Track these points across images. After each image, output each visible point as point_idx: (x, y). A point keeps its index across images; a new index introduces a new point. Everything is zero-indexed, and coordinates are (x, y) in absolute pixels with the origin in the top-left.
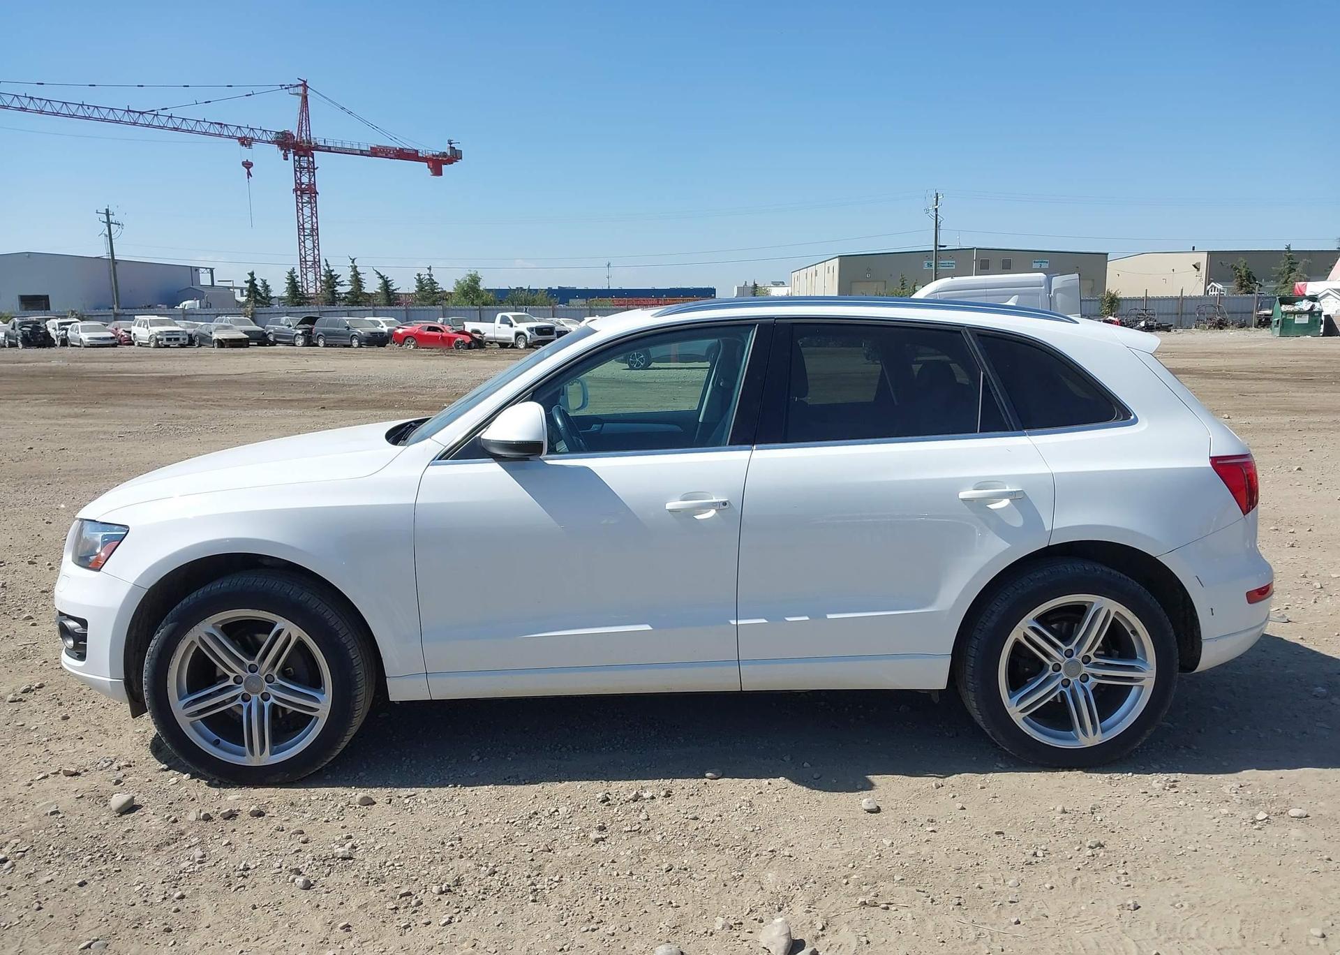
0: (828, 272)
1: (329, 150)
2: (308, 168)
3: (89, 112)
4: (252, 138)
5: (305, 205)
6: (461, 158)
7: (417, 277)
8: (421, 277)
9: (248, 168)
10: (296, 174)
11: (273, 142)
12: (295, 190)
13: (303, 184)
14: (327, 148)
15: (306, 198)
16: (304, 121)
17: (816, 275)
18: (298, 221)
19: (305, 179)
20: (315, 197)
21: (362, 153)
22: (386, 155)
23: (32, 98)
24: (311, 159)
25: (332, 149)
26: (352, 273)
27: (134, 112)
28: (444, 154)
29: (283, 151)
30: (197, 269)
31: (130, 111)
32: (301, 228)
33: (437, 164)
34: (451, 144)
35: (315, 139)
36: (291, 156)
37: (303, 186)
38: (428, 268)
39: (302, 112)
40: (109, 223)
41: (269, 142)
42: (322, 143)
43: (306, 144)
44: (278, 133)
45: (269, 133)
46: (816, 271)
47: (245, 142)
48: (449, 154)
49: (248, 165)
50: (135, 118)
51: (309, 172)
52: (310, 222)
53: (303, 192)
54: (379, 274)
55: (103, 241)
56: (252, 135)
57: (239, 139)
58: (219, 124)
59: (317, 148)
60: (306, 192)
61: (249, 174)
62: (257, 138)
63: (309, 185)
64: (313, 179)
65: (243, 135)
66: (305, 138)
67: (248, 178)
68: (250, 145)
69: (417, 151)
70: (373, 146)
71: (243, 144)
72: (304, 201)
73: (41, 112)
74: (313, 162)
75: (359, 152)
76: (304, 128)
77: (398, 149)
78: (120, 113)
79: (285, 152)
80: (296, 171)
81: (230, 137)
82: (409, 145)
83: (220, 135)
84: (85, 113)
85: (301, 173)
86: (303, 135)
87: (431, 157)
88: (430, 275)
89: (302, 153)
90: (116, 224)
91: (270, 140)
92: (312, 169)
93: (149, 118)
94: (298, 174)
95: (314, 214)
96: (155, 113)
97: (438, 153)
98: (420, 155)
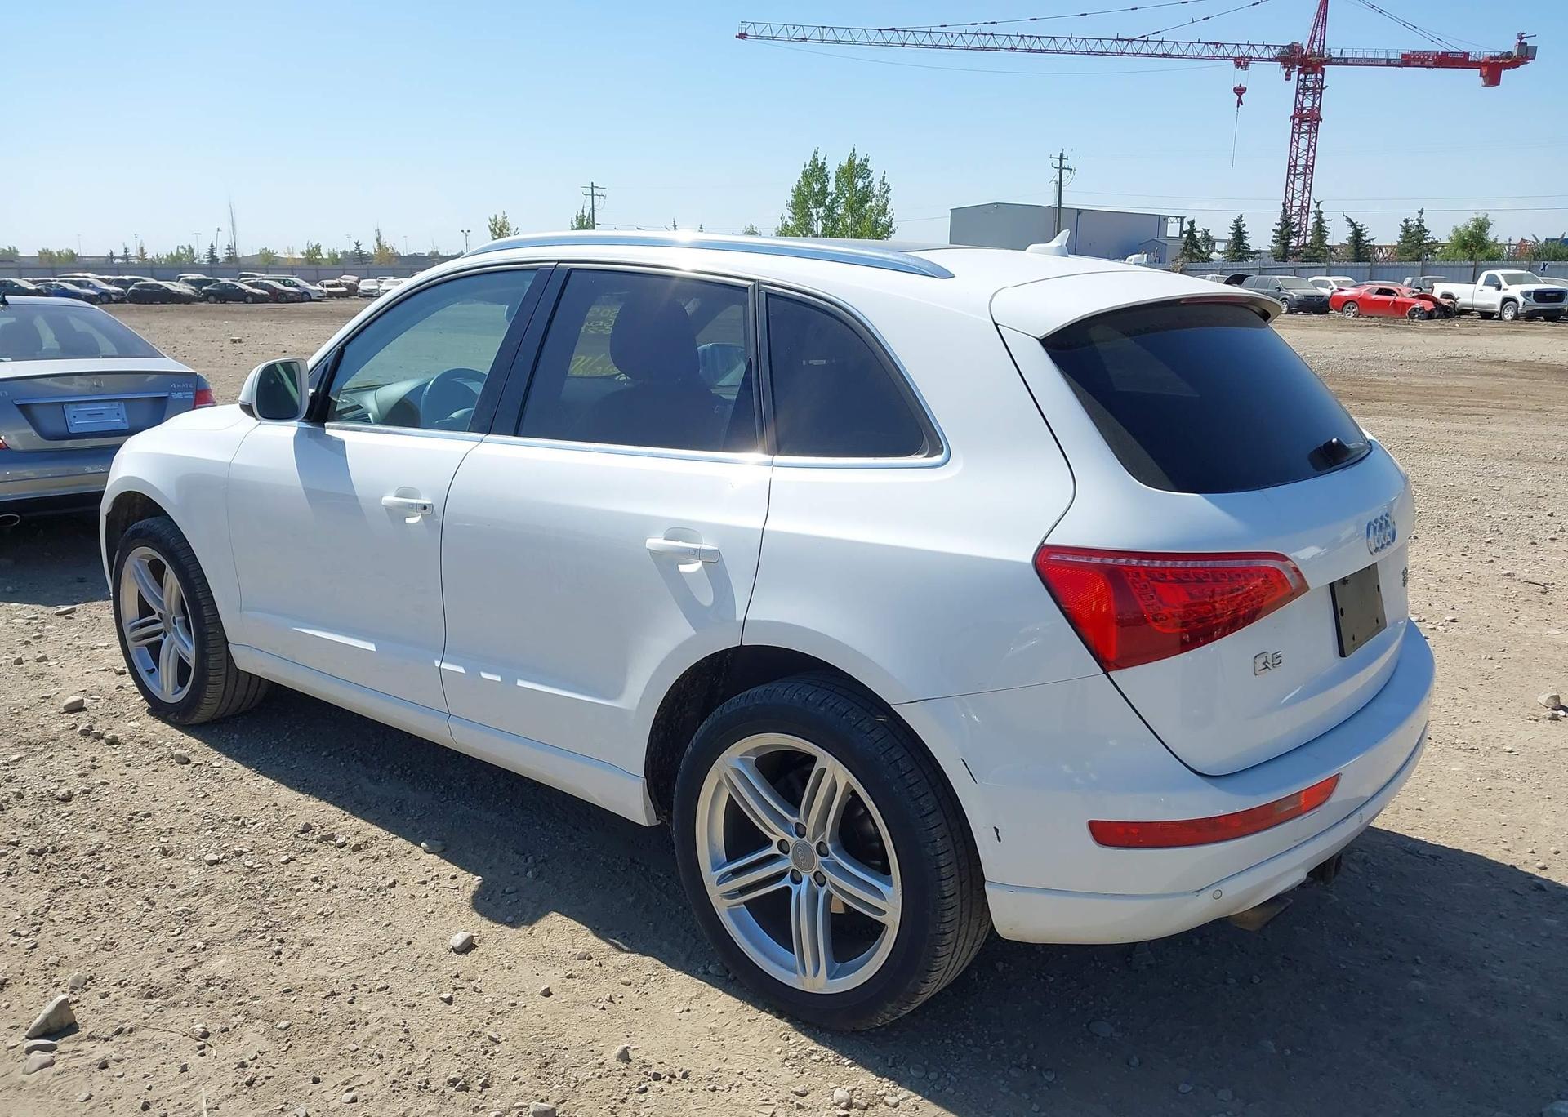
1: (1345, 62)
2: (1314, 88)
3: (1076, 45)
4: (1251, 57)
5: (1302, 135)
6: (1534, 58)
7: (1404, 224)
8: (1410, 223)
9: (1239, 95)
10: (1297, 97)
11: (1276, 59)
12: (1293, 118)
13: (1305, 109)
14: (1342, 61)
15: (1304, 127)
16: (1319, 29)
18: (1290, 156)
19: (1308, 103)
20: (1317, 124)
21: (1389, 63)
22: (1422, 63)
23: (1022, 36)
24: (1320, 76)
25: (1350, 61)
26: (1315, 220)
27: (1123, 40)
28: (1509, 55)
29: (1286, 70)
30: (1165, 218)
31: (1119, 40)
32: (1292, 165)
33: (1493, 70)
34: (1521, 38)
35: (1330, 49)
36: (1294, 75)
37: (1304, 112)
38: (1419, 212)
39: (1318, 16)
40: (1061, 169)
41: (1270, 60)
42: (1337, 55)
43: (1316, 58)
44: (1284, 47)
45: (1272, 48)
47: (1242, 62)
48: (1515, 54)
49: (1240, 91)
50: (1127, 47)
51: (1314, 93)
52: (1305, 157)
53: (1302, 120)
54: (1350, 220)
55: (1054, 188)
56: (1251, 53)
57: (1235, 59)
58: (1214, 43)
59: (1331, 61)
60: (1307, 119)
61: (1240, 102)
62: (1257, 56)
63: (1312, 110)
64: (1318, 102)
65: (1241, 54)
66: (1316, 51)
67: (1238, 106)
68: (1247, 65)
69: (1467, 55)
70: (1406, 52)
71: (1239, 65)
72: (1302, 130)
73: (1029, 50)
74: (1322, 80)
75: (1384, 62)
76: (1318, 37)
77: (1440, 53)
78: (1107, 44)
79: (1289, 70)
80: (1298, 93)
81: (1225, 58)
82: (1455, 46)
83: (1214, 57)
84: (1075, 48)
85: (1304, 95)
86: (1315, 46)
87: (1488, 60)
88: (1421, 221)
89: (1309, 69)
90: (1068, 169)
91: (1272, 56)
92: (1318, 90)
93: (1137, 45)
94: (1301, 96)
95: (1312, 147)
96: (1145, 39)
97: (1497, 54)
98: (1471, 59)
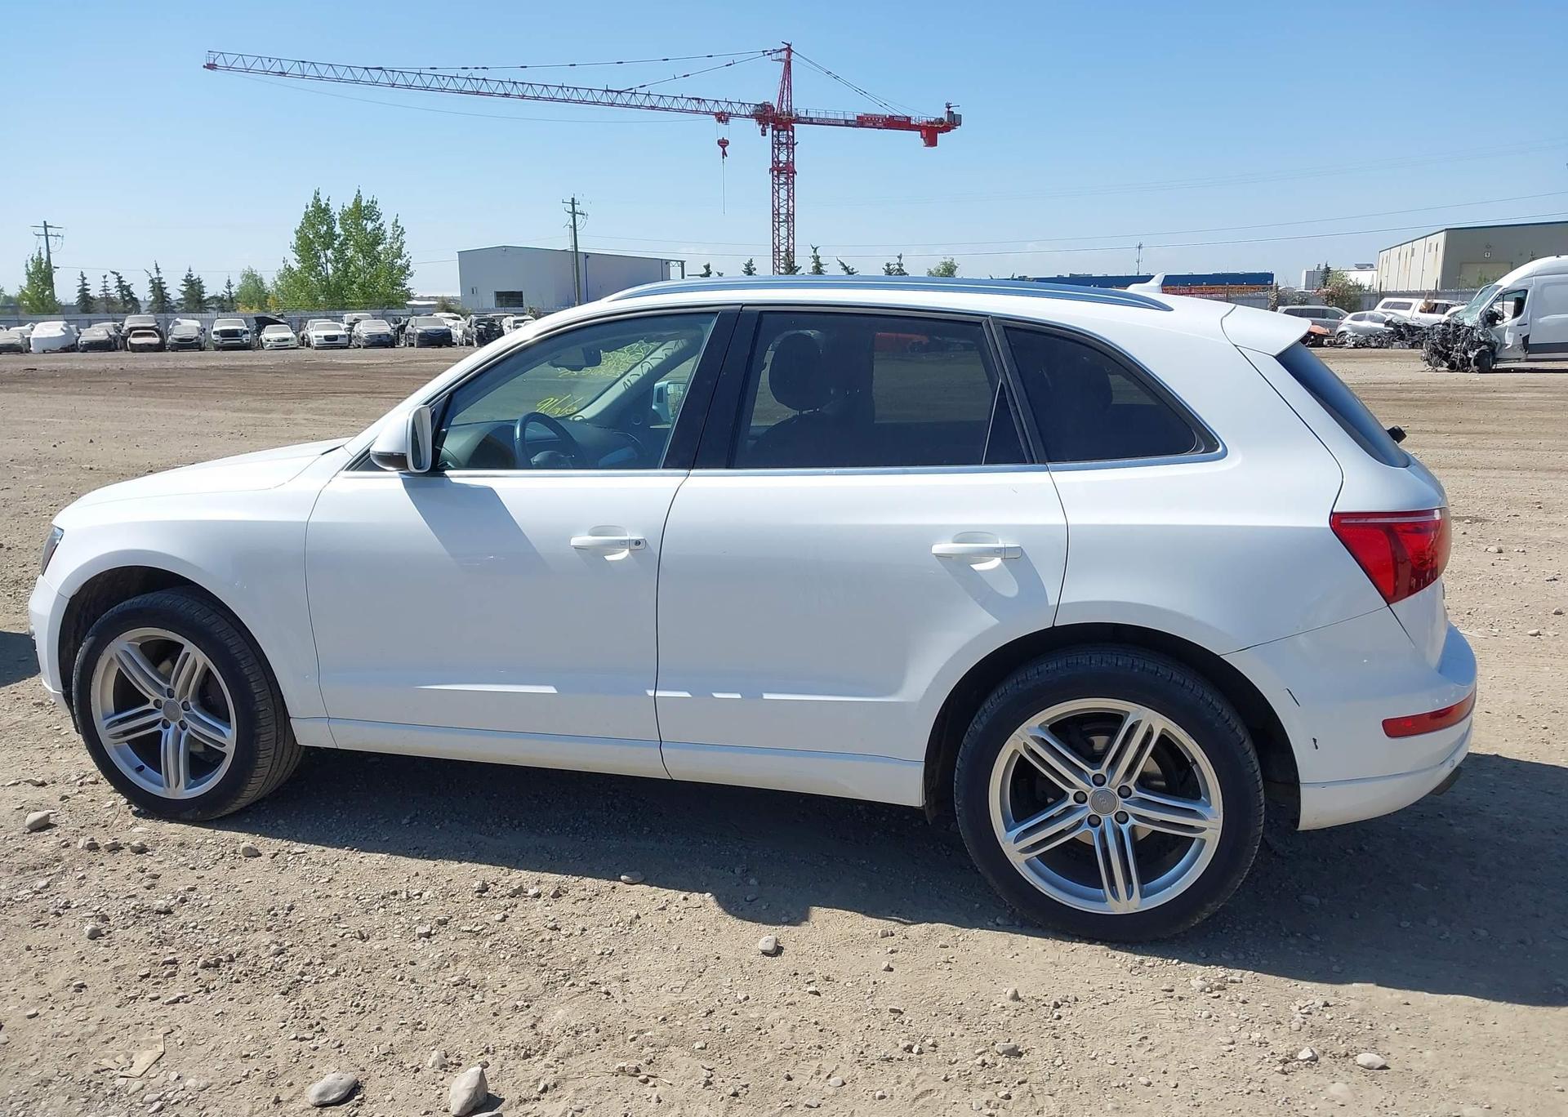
0: (1430, 251)
1: (811, 121)
2: (787, 144)
3: (568, 94)
4: (730, 113)
5: (781, 186)
6: (960, 124)
7: (886, 268)
8: (891, 267)
9: (723, 147)
10: (773, 151)
11: (752, 116)
12: (772, 170)
13: (781, 162)
14: (808, 120)
15: (782, 179)
16: (786, 91)
17: (1412, 255)
18: (773, 205)
19: (783, 157)
20: (793, 177)
21: (847, 123)
22: (874, 124)
23: (515, 83)
24: (791, 133)
25: (815, 121)
26: (814, 264)
27: (612, 91)
28: (941, 121)
29: (761, 126)
30: (667, 262)
31: (609, 91)
32: (776, 214)
33: (931, 132)
34: (949, 108)
35: (796, 109)
36: (769, 131)
37: (781, 165)
38: (898, 257)
39: (784, 79)
40: (574, 213)
41: (747, 117)
42: (803, 115)
43: (786, 117)
44: (757, 105)
45: (747, 105)
46: (1413, 249)
47: (722, 117)
48: (946, 120)
49: (723, 143)
50: (614, 98)
51: (788, 148)
52: (786, 206)
53: (780, 172)
54: (843, 264)
55: (569, 231)
56: (729, 109)
57: (716, 114)
58: (696, 99)
59: (799, 120)
60: (784, 171)
61: (724, 153)
62: (735, 113)
63: (787, 163)
64: (791, 157)
65: (721, 110)
66: (785, 110)
67: (723, 158)
68: (727, 120)
69: (909, 119)
70: (860, 115)
71: (719, 120)
72: (781, 182)
73: (523, 97)
74: (793, 137)
75: (843, 123)
76: (785, 98)
77: (888, 116)
78: (598, 94)
79: (763, 126)
80: (773, 148)
81: (707, 113)
82: (900, 111)
83: (697, 112)
84: (565, 96)
85: (779, 149)
86: (784, 106)
87: (926, 124)
88: (900, 265)
89: (781, 127)
90: (581, 214)
91: (748, 114)
92: (791, 145)
93: (626, 97)
94: (776, 150)
95: (791, 196)
96: (633, 91)
97: (933, 120)
98: (913, 122)
